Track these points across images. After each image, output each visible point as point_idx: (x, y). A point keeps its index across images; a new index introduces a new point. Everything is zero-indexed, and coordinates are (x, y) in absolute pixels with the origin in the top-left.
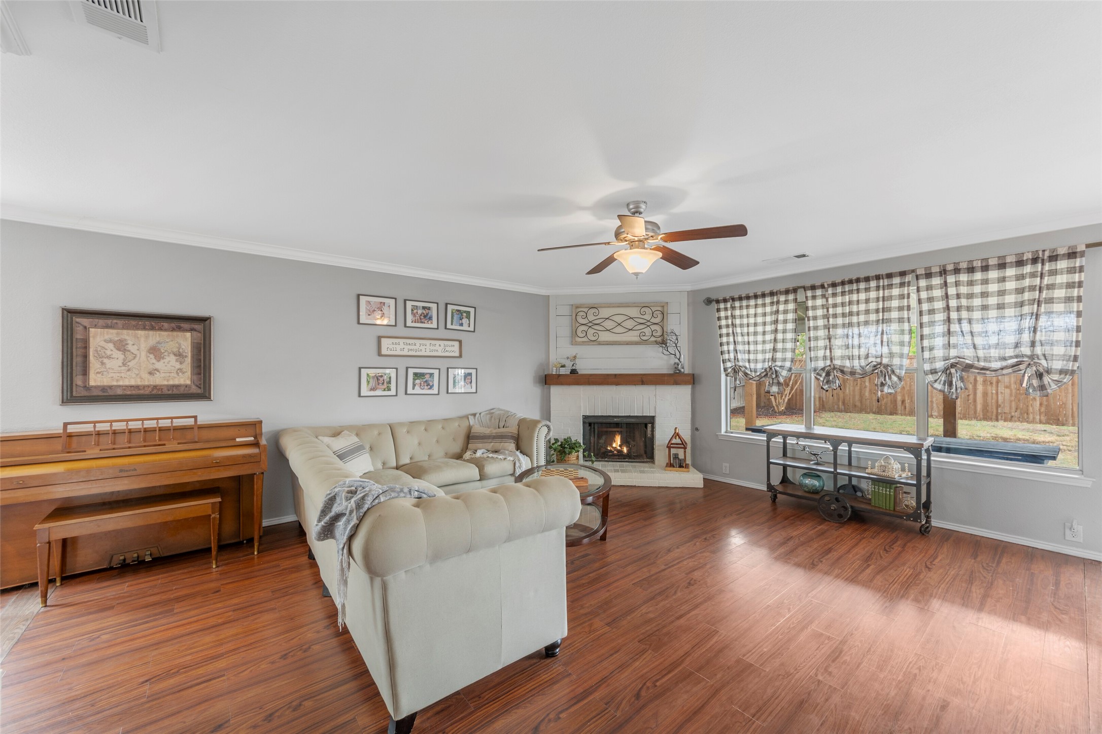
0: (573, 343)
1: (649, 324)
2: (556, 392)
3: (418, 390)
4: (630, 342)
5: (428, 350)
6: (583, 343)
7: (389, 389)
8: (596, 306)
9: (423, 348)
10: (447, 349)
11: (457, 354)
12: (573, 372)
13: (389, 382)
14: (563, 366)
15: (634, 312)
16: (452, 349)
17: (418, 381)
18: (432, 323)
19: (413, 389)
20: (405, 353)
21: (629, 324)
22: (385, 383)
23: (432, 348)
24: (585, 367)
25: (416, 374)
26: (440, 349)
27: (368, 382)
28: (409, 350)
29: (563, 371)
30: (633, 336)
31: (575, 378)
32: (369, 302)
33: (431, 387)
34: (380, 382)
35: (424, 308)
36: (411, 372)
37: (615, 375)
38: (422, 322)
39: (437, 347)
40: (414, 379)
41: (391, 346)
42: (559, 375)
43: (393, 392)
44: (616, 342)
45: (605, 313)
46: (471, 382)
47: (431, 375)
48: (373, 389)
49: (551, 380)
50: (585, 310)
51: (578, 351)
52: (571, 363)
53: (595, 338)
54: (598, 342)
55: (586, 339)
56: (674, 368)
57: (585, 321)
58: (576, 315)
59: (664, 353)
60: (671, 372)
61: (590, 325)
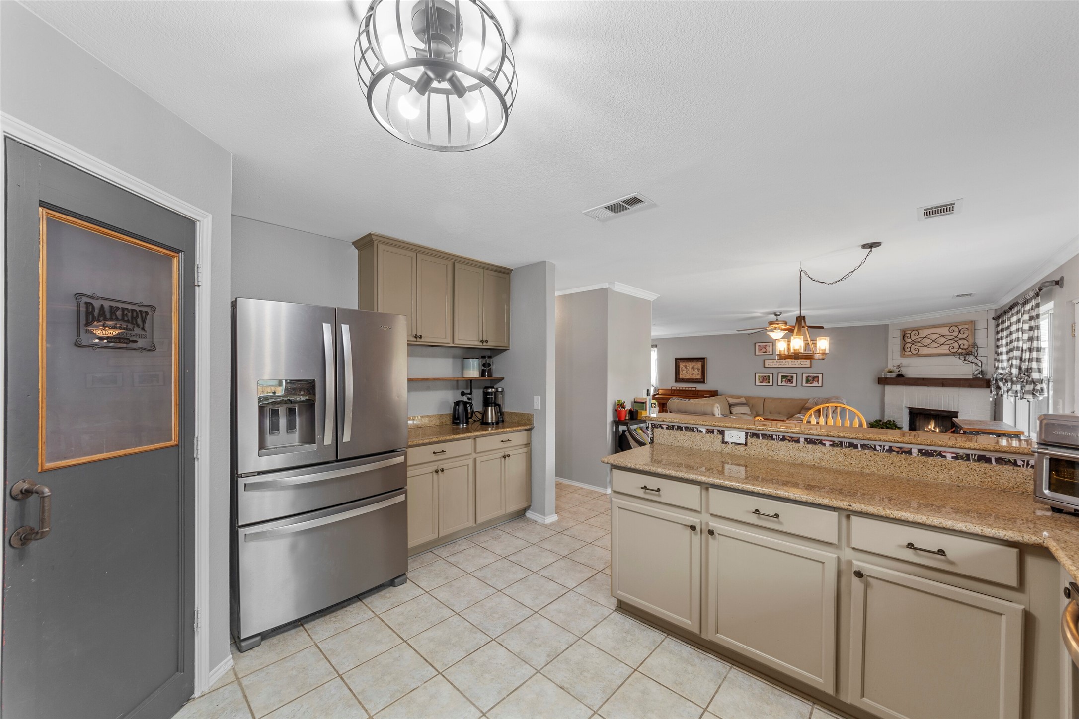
0: (903, 355)
1: (956, 339)
2: (889, 389)
3: (784, 384)
4: (941, 354)
5: (790, 365)
6: (908, 356)
7: (769, 383)
8: (916, 329)
9: (787, 364)
10: (802, 364)
11: (809, 366)
12: (900, 376)
13: (769, 380)
14: (890, 372)
15: (945, 331)
16: (806, 363)
17: (784, 380)
19: (782, 383)
20: (777, 366)
21: (942, 340)
23: (792, 364)
24: (909, 372)
25: (782, 376)
26: (797, 364)
27: (759, 379)
28: (779, 365)
29: (889, 375)
30: (945, 349)
31: (900, 379)
32: (759, 346)
33: (792, 383)
34: (766, 379)
36: (780, 375)
37: (923, 379)
39: (796, 363)
40: (782, 379)
41: (770, 364)
42: (886, 378)
43: (771, 384)
44: (931, 354)
45: (924, 333)
46: (818, 381)
47: (792, 377)
48: (762, 382)
49: (883, 381)
50: (910, 332)
51: (905, 361)
52: (898, 370)
53: (917, 352)
54: (918, 355)
55: (910, 353)
56: (973, 374)
57: (909, 340)
58: (904, 337)
59: (965, 362)
60: (972, 378)
61: (913, 342)
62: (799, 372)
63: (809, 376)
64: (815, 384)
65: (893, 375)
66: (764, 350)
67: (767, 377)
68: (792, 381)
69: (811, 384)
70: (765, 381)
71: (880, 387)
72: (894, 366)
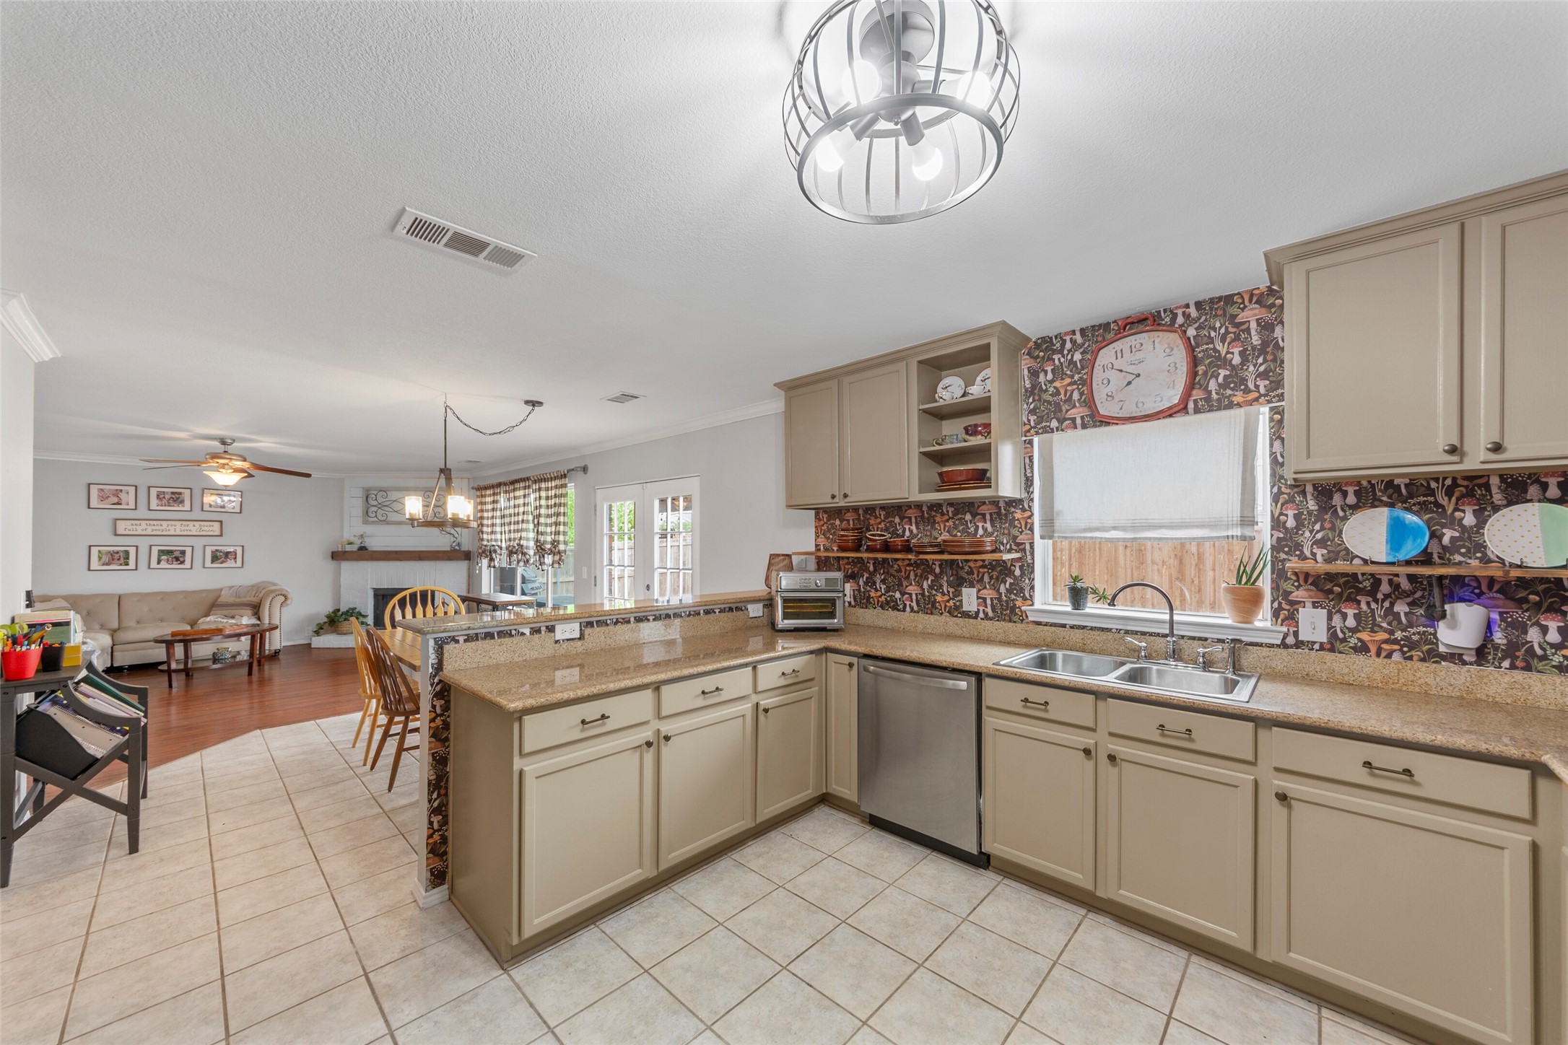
0: (366, 522)
2: (346, 566)
3: (163, 564)
5: (178, 530)
6: (373, 523)
7: (127, 564)
8: (386, 490)
9: (171, 528)
10: (203, 528)
11: (218, 533)
12: (362, 548)
13: (127, 558)
14: (351, 543)
16: (211, 529)
17: (163, 557)
18: (183, 506)
19: (159, 563)
20: (149, 533)
22: (122, 559)
23: (183, 528)
24: (375, 544)
25: (162, 551)
26: (194, 529)
27: (100, 558)
28: (153, 530)
29: (348, 548)
31: (363, 553)
32: (104, 491)
33: (182, 563)
34: (115, 558)
35: (173, 493)
36: (155, 549)
37: (396, 552)
38: (170, 506)
39: (190, 528)
40: (159, 556)
41: (130, 527)
42: (345, 552)
43: (132, 566)
44: (403, 522)
45: (394, 496)
46: (235, 558)
47: (183, 553)
48: (107, 564)
49: (338, 556)
50: (375, 492)
51: (369, 529)
52: (360, 541)
53: (384, 518)
54: (386, 522)
55: (375, 519)
56: (451, 546)
57: (375, 503)
58: (367, 497)
59: (443, 532)
60: (449, 549)
61: (380, 506)
62: (198, 543)
63: (217, 550)
64: (230, 563)
65: (355, 548)
66: (116, 500)
67: (121, 554)
68: (182, 559)
69: (222, 563)
70: (116, 561)
71: (331, 565)
72: (355, 536)
